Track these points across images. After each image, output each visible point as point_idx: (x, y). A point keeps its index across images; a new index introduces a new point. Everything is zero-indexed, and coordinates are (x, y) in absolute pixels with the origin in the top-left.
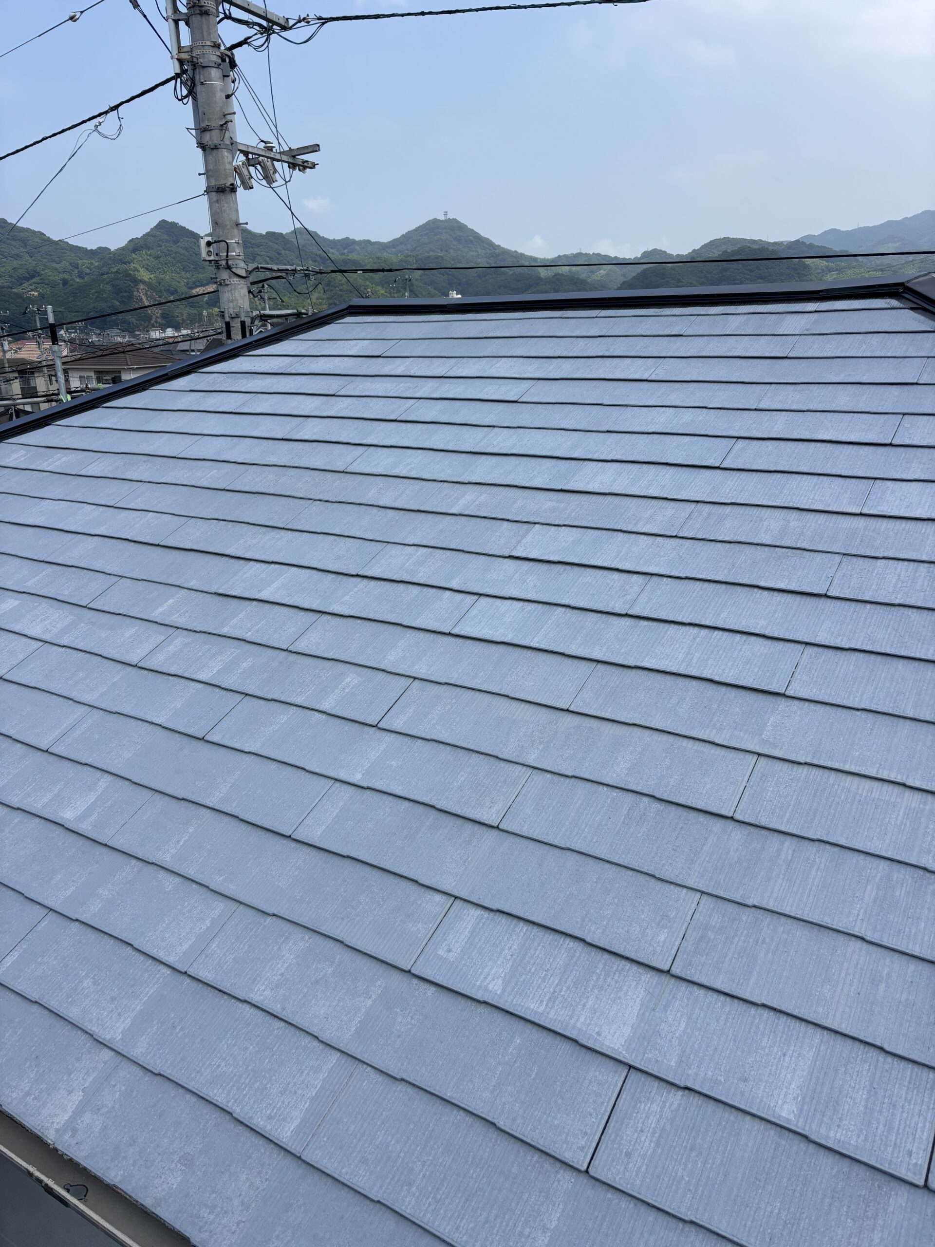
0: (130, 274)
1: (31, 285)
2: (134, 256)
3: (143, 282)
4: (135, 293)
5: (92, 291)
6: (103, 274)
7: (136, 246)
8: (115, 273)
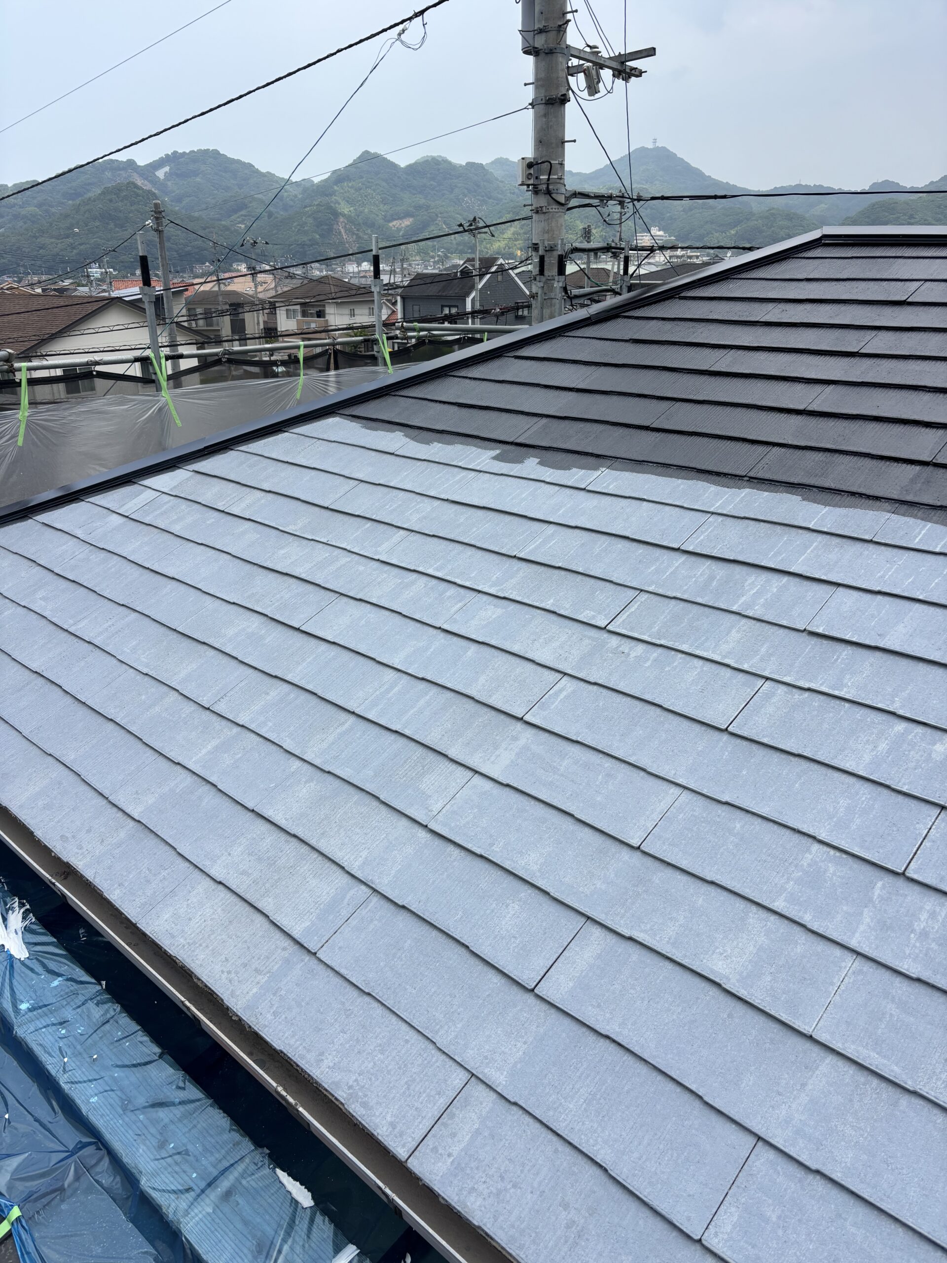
0: (331, 206)
1: (238, 217)
2: (336, 188)
3: (344, 215)
4: (335, 227)
5: (295, 224)
6: (306, 207)
7: (339, 177)
8: (317, 205)
